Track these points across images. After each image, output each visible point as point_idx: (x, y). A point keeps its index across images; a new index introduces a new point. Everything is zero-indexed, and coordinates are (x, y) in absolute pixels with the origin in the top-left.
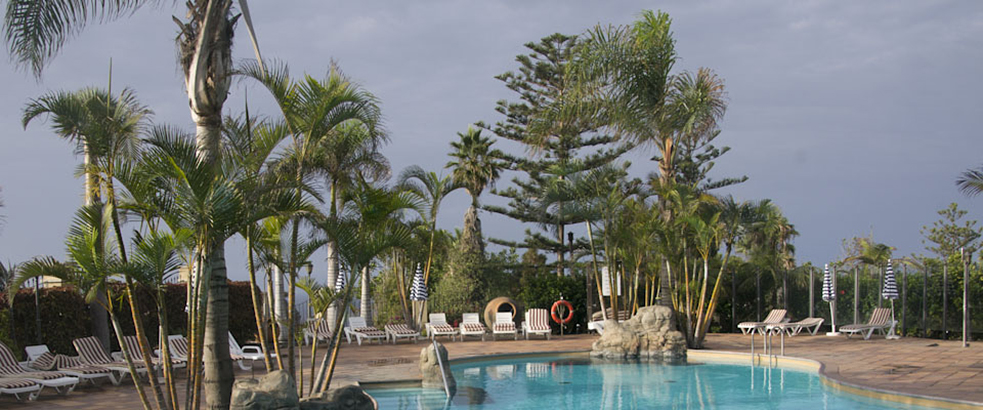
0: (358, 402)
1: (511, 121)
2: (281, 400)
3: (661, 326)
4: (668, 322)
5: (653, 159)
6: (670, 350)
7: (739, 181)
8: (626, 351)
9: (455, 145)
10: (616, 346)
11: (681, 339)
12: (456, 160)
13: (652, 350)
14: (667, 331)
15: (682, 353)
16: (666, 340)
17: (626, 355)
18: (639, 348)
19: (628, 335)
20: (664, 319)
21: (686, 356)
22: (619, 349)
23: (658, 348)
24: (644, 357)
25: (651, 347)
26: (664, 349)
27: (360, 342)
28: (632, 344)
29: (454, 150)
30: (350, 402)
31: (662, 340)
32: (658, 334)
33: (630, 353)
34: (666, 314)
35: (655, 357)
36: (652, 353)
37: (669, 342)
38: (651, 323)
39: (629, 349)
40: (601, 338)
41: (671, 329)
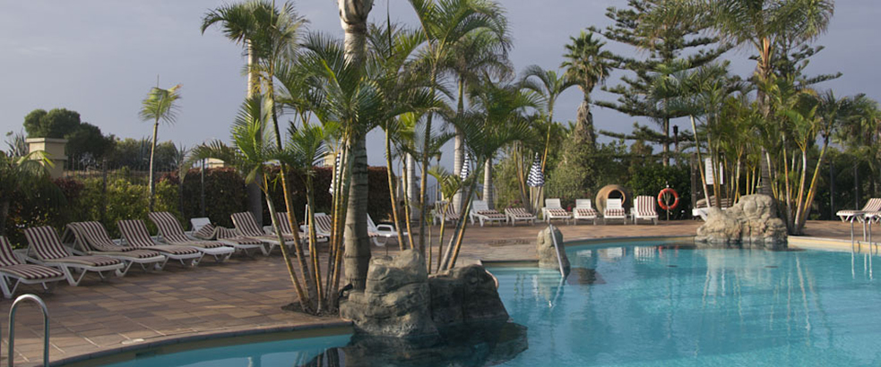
0: (481, 280)
1: (620, 25)
2: (412, 276)
3: (762, 213)
4: (768, 209)
5: (751, 58)
6: (771, 236)
7: (833, 77)
8: (729, 236)
9: (569, 47)
10: (719, 231)
11: (781, 226)
12: (570, 60)
13: (754, 236)
14: (768, 219)
15: (782, 239)
16: (767, 227)
17: (729, 240)
18: (741, 234)
19: (730, 222)
20: (765, 207)
21: (786, 242)
22: (722, 234)
23: (760, 234)
24: (746, 242)
25: (753, 233)
26: (766, 235)
27: (482, 223)
28: (734, 229)
29: (568, 52)
30: (474, 280)
31: (763, 226)
32: (760, 220)
33: (733, 239)
34: (766, 203)
35: (756, 242)
36: (753, 239)
37: (770, 228)
38: (753, 210)
39: (731, 235)
40: (705, 224)
41: (771, 217)
